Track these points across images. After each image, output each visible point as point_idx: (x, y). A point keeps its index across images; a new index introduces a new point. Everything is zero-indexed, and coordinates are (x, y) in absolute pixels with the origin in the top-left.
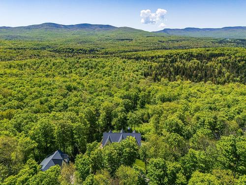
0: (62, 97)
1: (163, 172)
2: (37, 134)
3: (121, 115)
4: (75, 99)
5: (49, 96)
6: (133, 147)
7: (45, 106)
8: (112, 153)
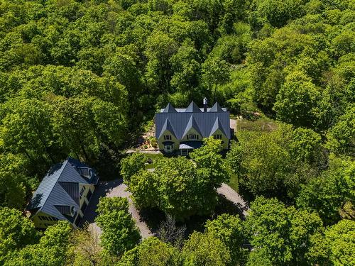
0: (65, 20)
1: (282, 240)
2: (17, 133)
3: (188, 68)
4: (93, 26)
5: (39, 16)
6: (217, 167)
7: (33, 46)
8: (174, 181)
